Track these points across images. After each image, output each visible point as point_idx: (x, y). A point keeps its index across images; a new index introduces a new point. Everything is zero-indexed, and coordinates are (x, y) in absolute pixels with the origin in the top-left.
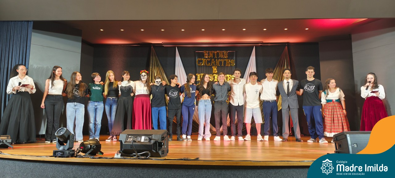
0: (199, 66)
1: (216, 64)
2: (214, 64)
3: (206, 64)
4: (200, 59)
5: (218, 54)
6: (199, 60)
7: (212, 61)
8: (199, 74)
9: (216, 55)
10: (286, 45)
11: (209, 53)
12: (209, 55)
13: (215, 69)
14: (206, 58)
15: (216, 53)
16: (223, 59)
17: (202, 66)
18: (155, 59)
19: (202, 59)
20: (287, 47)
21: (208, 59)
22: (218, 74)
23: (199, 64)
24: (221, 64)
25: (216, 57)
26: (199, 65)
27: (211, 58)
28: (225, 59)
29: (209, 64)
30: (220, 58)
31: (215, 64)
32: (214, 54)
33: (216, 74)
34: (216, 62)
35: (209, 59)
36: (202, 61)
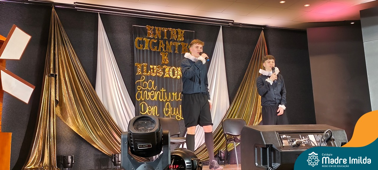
0: (140, 50)
1: (167, 48)
2: (163, 50)
3: (150, 49)
4: (140, 39)
5: (168, 32)
6: (139, 41)
7: (160, 43)
8: (140, 63)
9: (165, 34)
10: (262, 29)
11: (154, 30)
12: (154, 34)
13: (166, 57)
14: (151, 39)
15: (166, 30)
16: (176, 41)
17: (143, 51)
18: (59, 32)
19: (144, 39)
20: (263, 33)
21: (153, 40)
22: (170, 65)
23: (139, 46)
24: (175, 50)
25: (165, 38)
26: (139, 48)
27: (158, 39)
28: (181, 42)
29: (156, 47)
30: (171, 40)
31: (165, 49)
32: (163, 33)
33: (167, 65)
34: (166, 45)
35: (155, 39)
36: (143, 42)
